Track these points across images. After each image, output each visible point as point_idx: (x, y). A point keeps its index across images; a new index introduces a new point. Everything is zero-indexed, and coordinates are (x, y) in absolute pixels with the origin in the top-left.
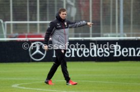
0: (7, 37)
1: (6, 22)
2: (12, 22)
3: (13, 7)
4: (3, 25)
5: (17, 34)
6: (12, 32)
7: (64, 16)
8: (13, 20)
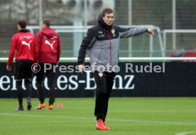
0: (167, 56)
1: (166, 31)
2: (174, 31)
3: (177, 6)
4: (160, 36)
5: (183, 51)
6: (174, 46)
7: (110, 19)
8: (177, 28)
